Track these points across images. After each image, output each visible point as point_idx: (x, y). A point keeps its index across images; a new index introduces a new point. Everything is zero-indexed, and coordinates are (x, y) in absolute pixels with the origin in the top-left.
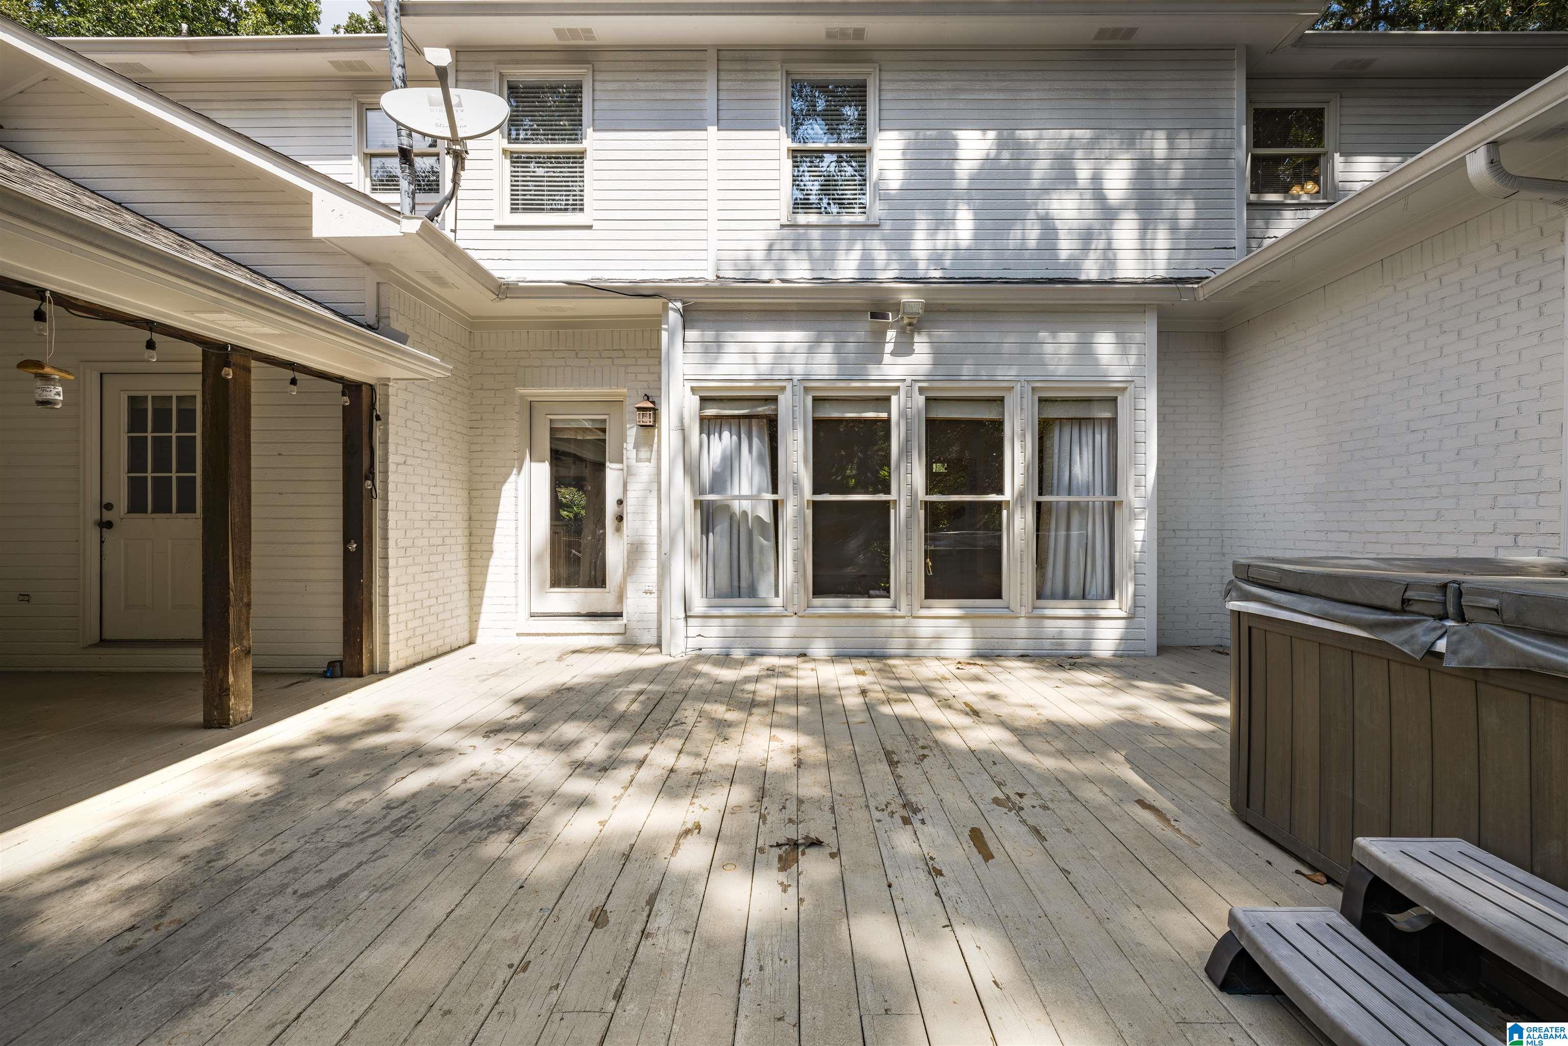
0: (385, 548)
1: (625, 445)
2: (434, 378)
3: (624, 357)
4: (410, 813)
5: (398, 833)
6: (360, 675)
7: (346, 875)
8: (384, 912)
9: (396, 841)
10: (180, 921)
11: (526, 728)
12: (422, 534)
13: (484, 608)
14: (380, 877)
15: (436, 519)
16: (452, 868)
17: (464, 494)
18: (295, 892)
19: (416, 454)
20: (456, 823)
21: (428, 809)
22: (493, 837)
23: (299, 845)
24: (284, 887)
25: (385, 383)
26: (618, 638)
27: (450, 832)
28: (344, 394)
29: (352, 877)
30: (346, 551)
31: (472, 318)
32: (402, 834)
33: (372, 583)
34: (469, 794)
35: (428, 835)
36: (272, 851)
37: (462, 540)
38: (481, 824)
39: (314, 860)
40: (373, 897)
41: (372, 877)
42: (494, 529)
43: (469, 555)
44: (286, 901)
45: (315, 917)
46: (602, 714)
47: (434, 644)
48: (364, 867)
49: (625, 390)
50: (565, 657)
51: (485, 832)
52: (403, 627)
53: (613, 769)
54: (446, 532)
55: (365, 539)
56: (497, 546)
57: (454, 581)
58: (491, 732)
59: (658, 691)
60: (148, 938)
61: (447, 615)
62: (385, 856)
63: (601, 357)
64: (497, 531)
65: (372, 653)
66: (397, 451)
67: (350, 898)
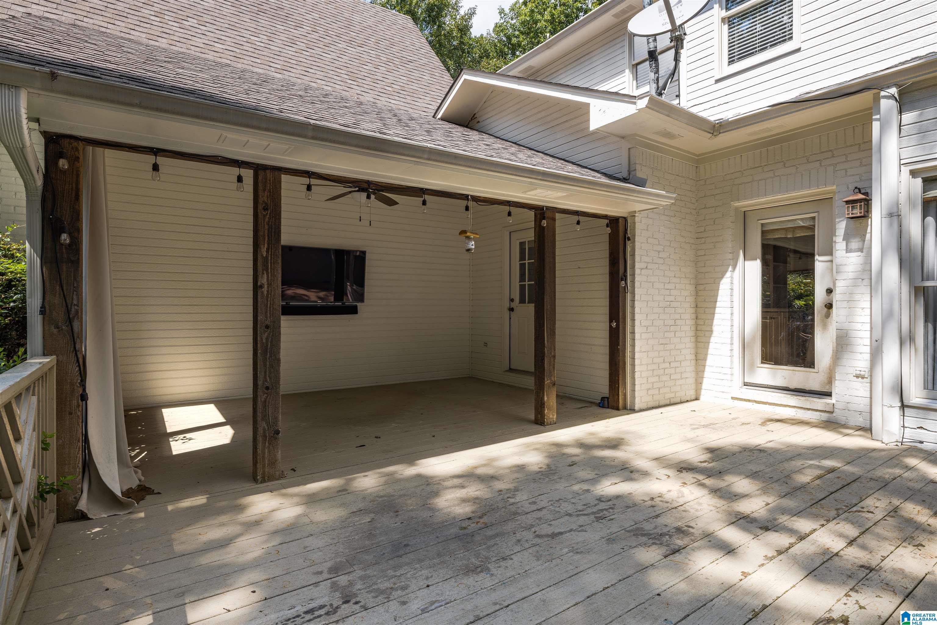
0: (633, 326)
1: (834, 238)
2: (663, 206)
3: (833, 156)
4: (610, 508)
5: (598, 519)
6: (618, 409)
7: (561, 533)
8: (571, 567)
9: (595, 524)
10: (486, 524)
11: (709, 473)
12: (659, 317)
13: (706, 374)
14: (577, 543)
15: (669, 306)
16: (619, 557)
17: (692, 288)
18: (535, 532)
19: (654, 261)
20: (634, 527)
21: (621, 510)
22: (654, 547)
23: (548, 505)
24: (532, 526)
25: (633, 215)
26: (825, 416)
27: (629, 531)
28: (607, 226)
29: (564, 536)
30: (611, 327)
31: (698, 155)
32: (600, 521)
33: (625, 349)
34: (652, 509)
35: (614, 528)
36: (535, 503)
37: (690, 322)
38: (651, 535)
39: (550, 517)
40: (569, 554)
41: (573, 542)
42: (714, 314)
43: (696, 334)
44: (529, 535)
45: (538, 552)
46: (785, 480)
47: (668, 396)
48: (572, 533)
49: (834, 187)
50: (768, 423)
51: (651, 541)
52: (645, 381)
53: (775, 531)
54: (678, 316)
55: (621, 320)
56: (715, 328)
57: (684, 351)
58: (685, 469)
59: (853, 473)
60: (473, 526)
61: (678, 376)
62: (586, 531)
63: (808, 162)
64: (716, 316)
65: (625, 395)
66: (641, 260)
67: (558, 549)
